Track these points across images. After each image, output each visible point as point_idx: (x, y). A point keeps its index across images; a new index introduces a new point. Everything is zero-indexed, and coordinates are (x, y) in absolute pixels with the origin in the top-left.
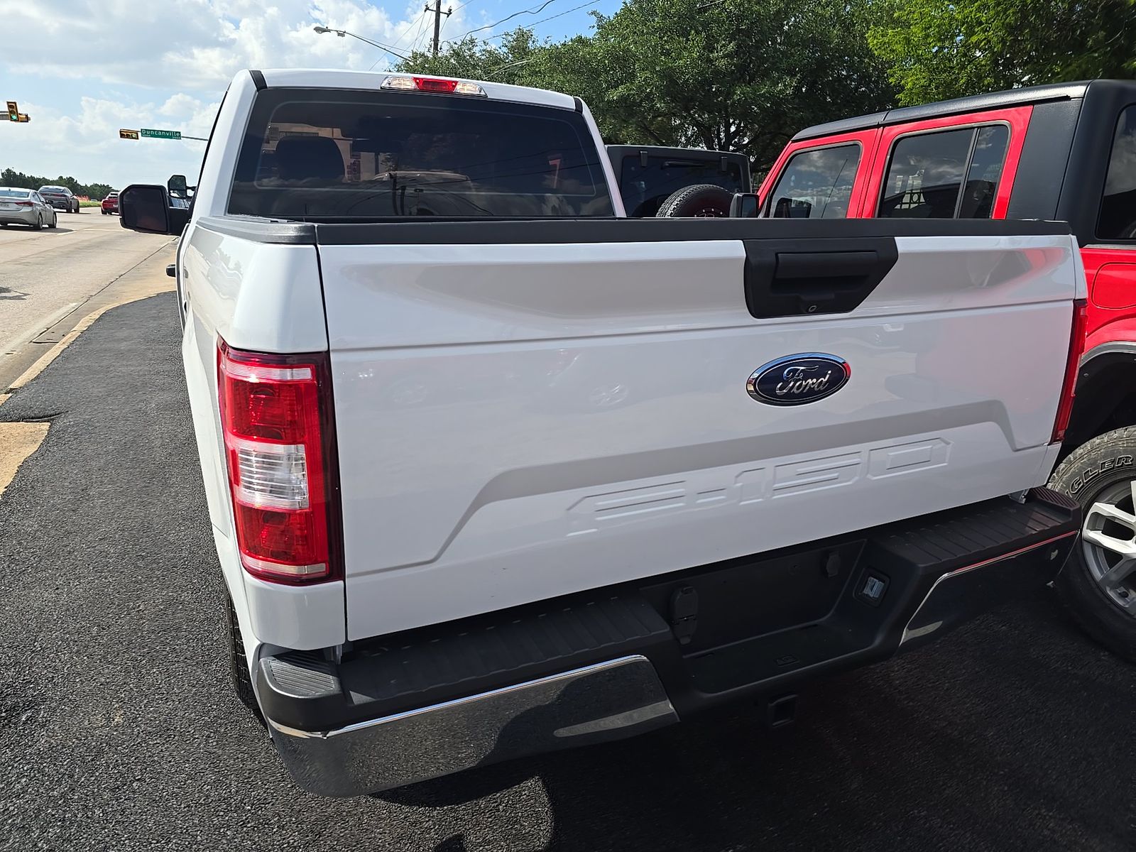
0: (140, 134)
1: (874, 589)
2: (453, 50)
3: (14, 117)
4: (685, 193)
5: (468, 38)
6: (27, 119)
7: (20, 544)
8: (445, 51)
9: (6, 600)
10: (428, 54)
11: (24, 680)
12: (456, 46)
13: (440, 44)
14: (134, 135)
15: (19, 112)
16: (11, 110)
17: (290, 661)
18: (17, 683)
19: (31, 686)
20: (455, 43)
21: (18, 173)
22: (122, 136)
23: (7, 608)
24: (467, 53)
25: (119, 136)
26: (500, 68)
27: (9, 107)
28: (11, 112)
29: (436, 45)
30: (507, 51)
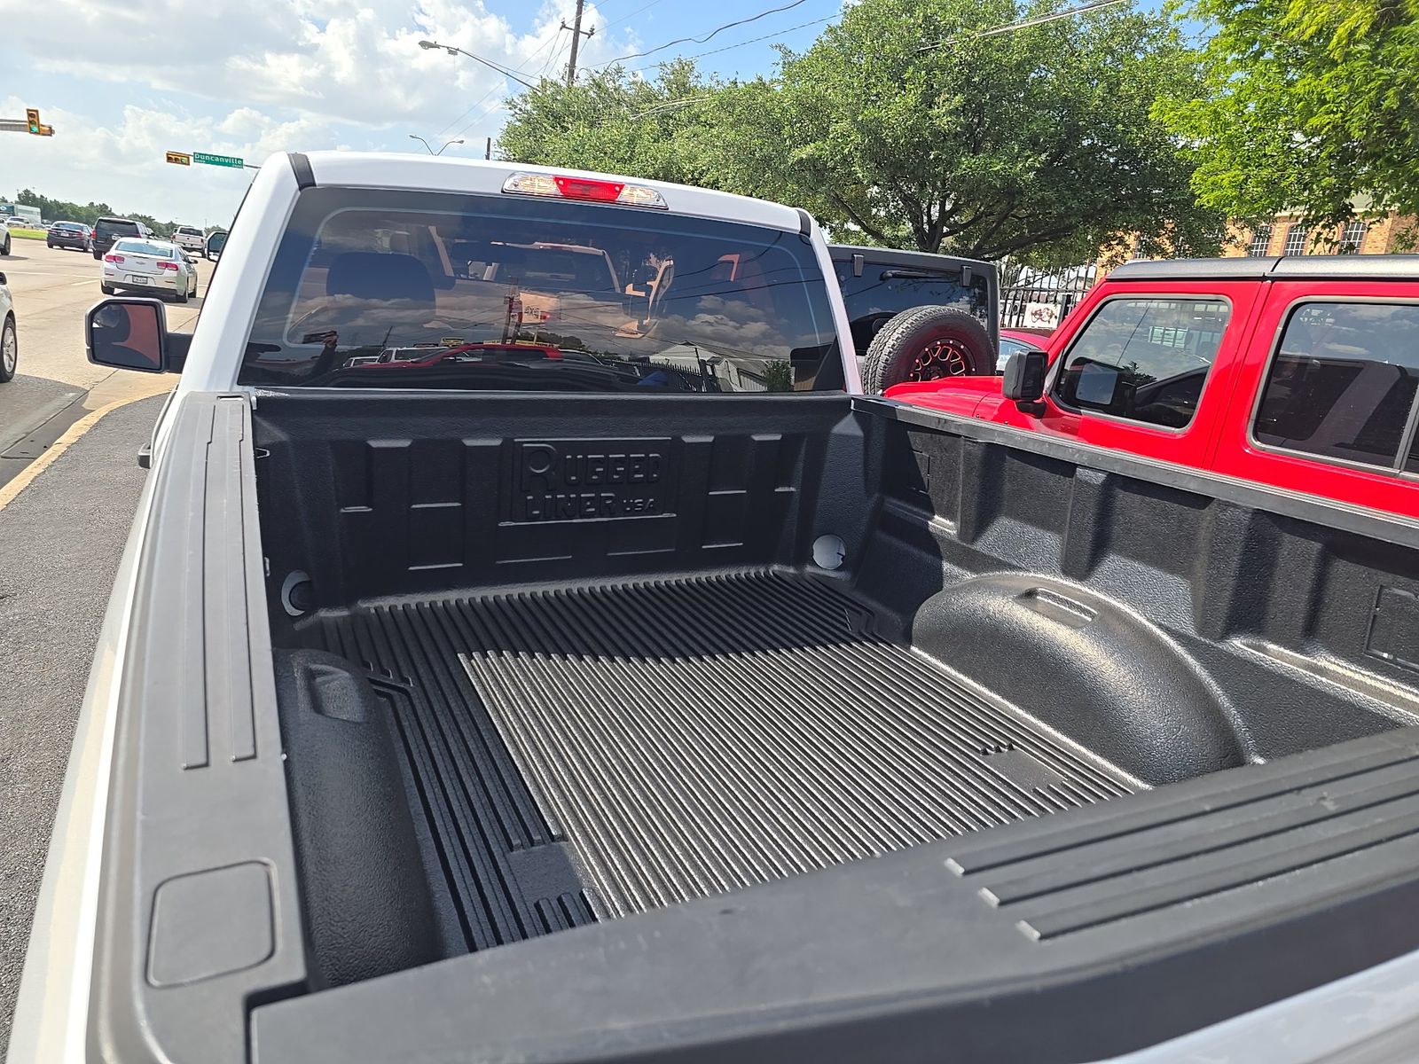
0: (191, 159)
2: (594, 80)
3: (35, 129)
4: (914, 318)
5: (614, 66)
6: (51, 132)
8: (582, 80)
10: (561, 82)
12: (598, 75)
13: (576, 71)
14: (185, 160)
15: (41, 123)
16: (31, 119)
20: (597, 72)
21: (38, 196)
22: (169, 159)
24: (610, 85)
25: (166, 159)
26: (652, 108)
27: (30, 115)
28: (31, 122)
29: (572, 73)
30: (663, 85)
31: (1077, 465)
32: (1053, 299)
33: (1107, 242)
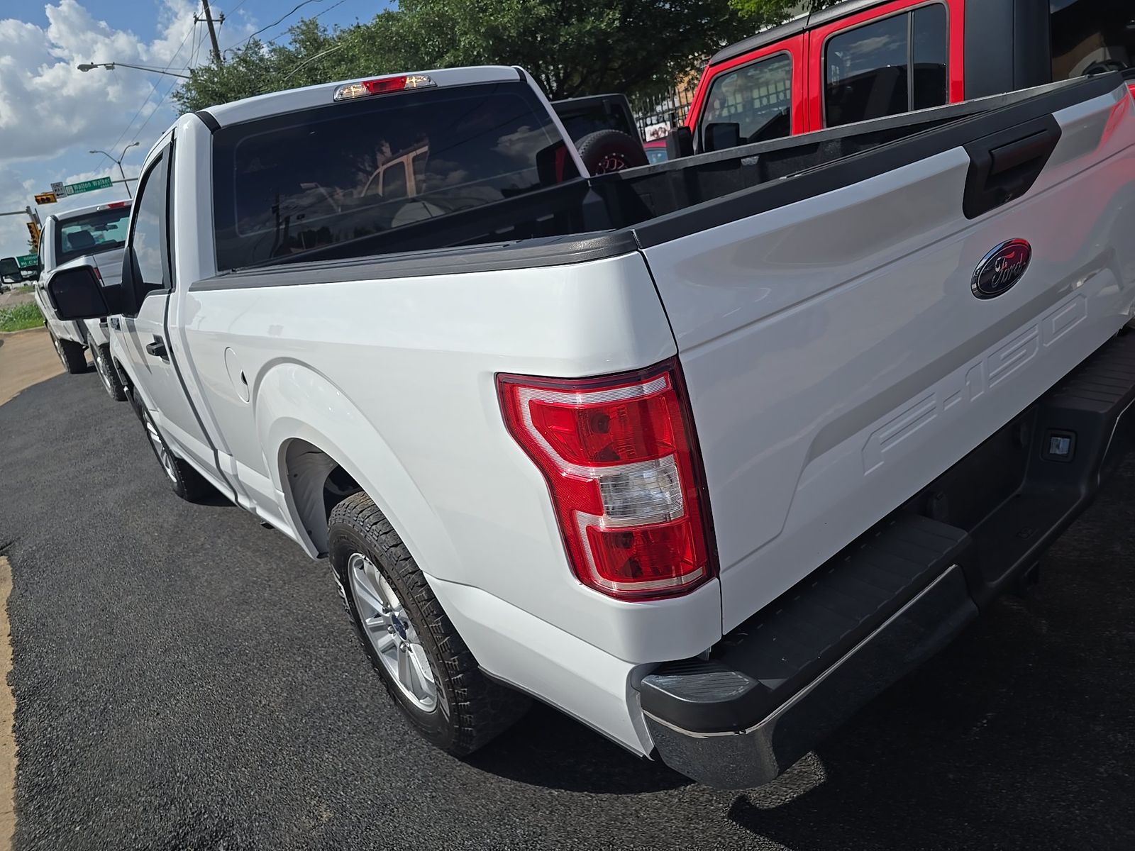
1: (1061, 446)
2: (239, 57)
4: (585, 144)
5: (251, 42)
7: (77, 684)
8: (230, 60)
9: (110, 743)
10: (211, 66)
11: (193, 814)
12: (240, 52)
13: (222, 54)
17: (676, 672)
18: (188, 820)
19: (206, 816)
20: (239, 49)
23: (118, 751)
24: (254, 58)
26: (298, 66)
29: (217, 56)
30: (298, 46)
31: (740, 159)
32: (662, 119)
33: (682, 70)
